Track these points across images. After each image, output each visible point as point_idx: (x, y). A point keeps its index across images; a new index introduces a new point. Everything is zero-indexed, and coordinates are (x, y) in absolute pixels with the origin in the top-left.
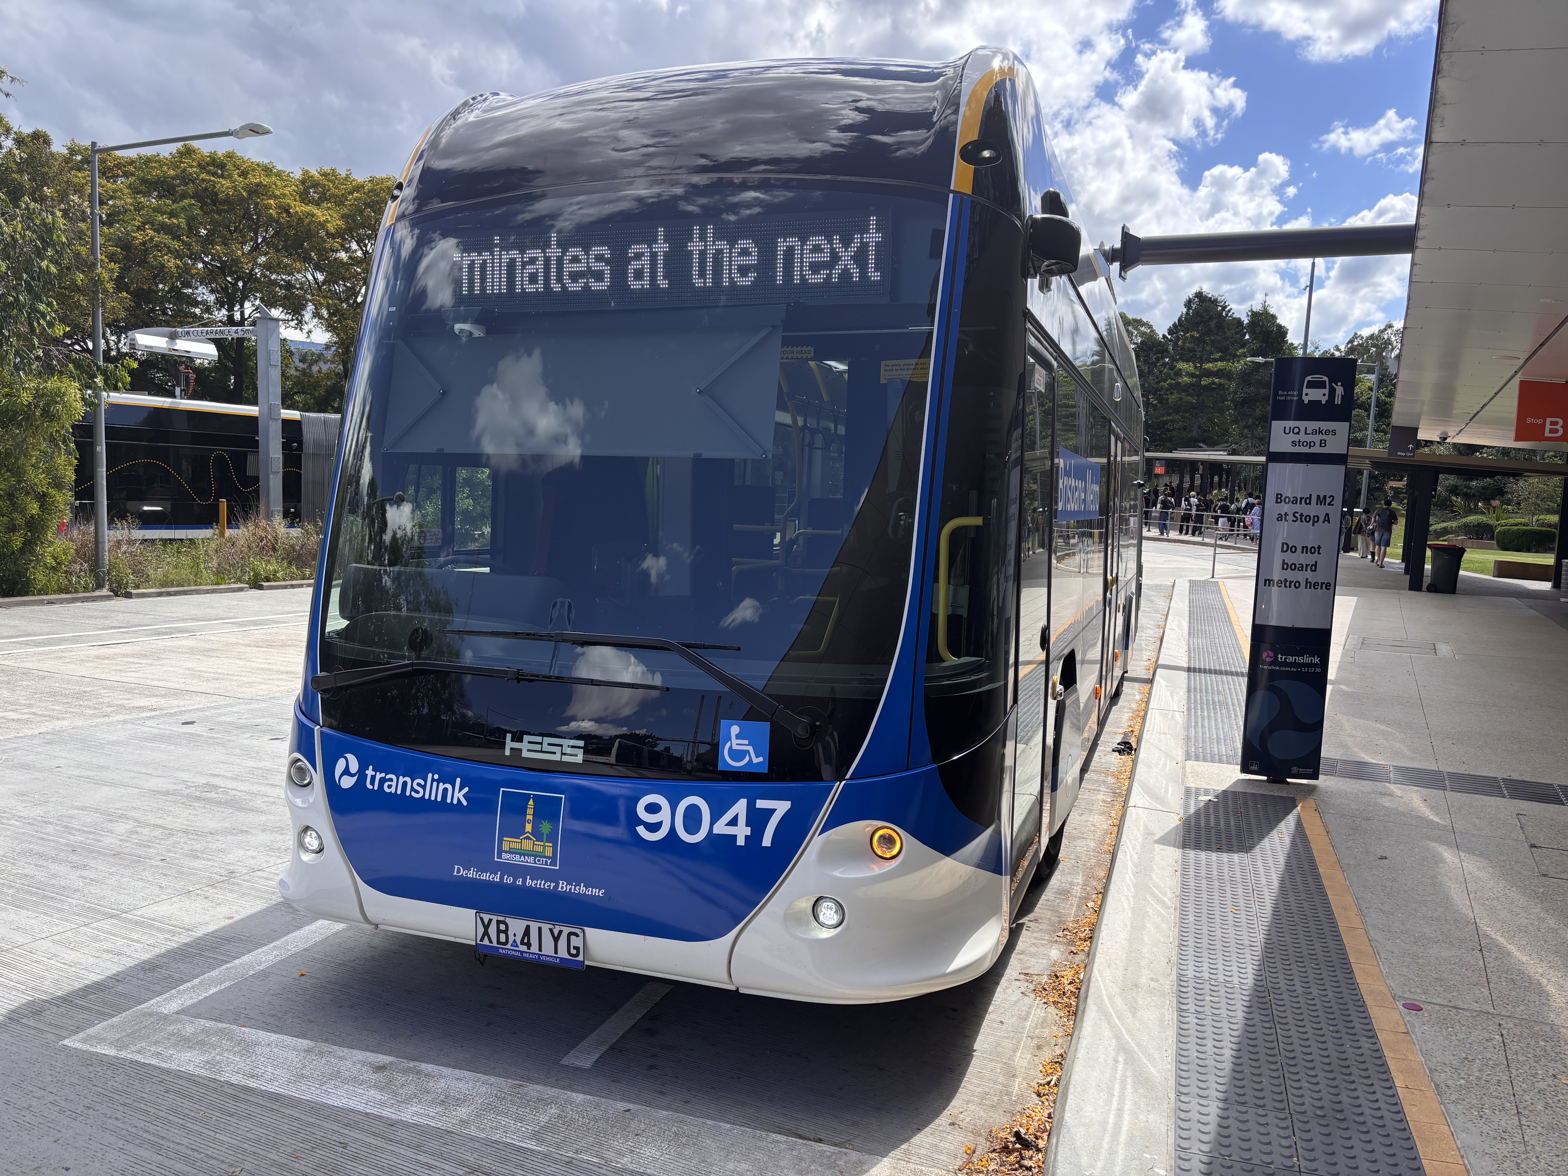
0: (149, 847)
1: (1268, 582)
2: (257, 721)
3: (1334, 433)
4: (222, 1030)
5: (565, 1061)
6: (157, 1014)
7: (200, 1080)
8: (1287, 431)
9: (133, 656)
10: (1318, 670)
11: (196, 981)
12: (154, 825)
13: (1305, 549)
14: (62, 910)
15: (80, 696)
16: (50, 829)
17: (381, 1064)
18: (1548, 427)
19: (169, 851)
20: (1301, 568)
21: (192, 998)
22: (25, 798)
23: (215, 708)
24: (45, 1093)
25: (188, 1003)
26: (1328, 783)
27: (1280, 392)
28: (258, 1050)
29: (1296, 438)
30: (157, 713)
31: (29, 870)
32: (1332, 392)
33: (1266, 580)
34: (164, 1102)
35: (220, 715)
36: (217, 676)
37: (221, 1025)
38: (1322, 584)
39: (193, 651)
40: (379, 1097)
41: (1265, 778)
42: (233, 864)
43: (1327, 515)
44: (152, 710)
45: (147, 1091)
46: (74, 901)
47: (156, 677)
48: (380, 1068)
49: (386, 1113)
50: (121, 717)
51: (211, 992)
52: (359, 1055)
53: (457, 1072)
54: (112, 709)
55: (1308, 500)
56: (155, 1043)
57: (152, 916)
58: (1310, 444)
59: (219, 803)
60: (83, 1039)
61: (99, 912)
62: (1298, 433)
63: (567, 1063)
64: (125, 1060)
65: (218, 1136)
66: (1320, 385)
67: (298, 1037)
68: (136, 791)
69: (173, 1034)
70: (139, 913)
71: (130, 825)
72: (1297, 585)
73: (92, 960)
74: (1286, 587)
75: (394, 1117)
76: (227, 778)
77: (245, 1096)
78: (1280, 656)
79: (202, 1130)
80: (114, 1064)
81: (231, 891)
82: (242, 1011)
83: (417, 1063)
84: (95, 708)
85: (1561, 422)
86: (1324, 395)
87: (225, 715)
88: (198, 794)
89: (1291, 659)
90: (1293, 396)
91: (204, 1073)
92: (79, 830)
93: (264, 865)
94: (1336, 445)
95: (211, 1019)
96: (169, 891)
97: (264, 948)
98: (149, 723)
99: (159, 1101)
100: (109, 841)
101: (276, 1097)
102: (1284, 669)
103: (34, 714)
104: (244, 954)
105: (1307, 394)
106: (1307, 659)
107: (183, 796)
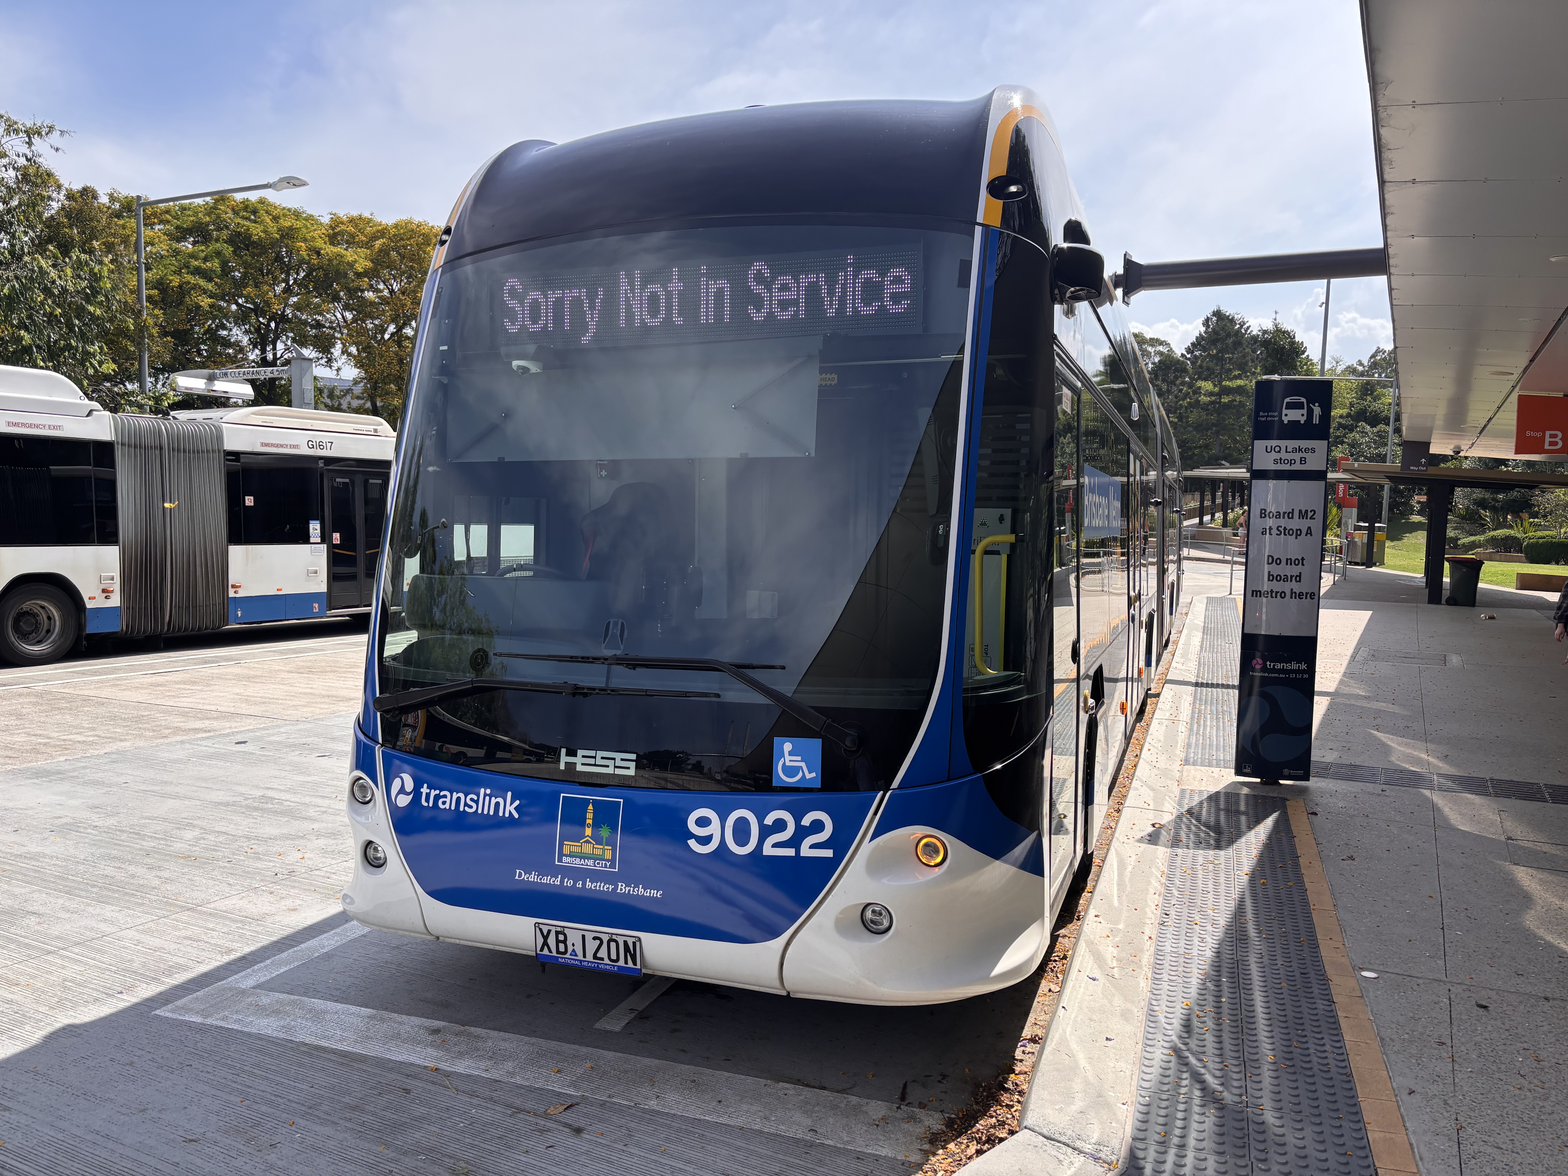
0: (216, 850)
1: (1257, 593)
2: (304, 740)
3: (1313, 450)
4: (294, 1002)
5: (597, 1026)
6: (236, 989)
7: (279, 1041)
8: (1269, 450)
9: (184, 683)
10: (1306, 676)
11: (268, 962)
12: (218, 832)
13: (1289, 561)
14: (143, 904)
15: (139, 719)
16: (124, 836)
17: (435, 1028)
18: (1548, 440)
19: (234, 854)
20: (1286, 579)
21: (265, 976)
22: (99, 810)
23: (264, 729)
24: (143, 1053)
25: (263, 979)
26: (1319, 784)
27: (1261, 414)
28: (328, 1017)
29: (1277, 456)
30: (212, 734)
31: (110, 871)
32: (1310, 412)
33: (1253, 591)
34: (247, 1059)
35: (269, 735)
36: (264, 700)
37: (292, 997)
38: (1307, 594)
39: (239, 678)
40: (436, 1054)
41: (1258, 780)
42: (293, 864)
43: (1309, 528)
44: (206, 731)
45: (232, 1050)
46: (152, 897)
47: (207, 701)
48: (436, 1031)
49: (443, 1066)
50: (179, 738)
51: (282, 971)
52: (416, 1020)
53: (502, 1034)
54: (170, 731)
55: (1290, 515)
56: (237, 1012)
57: (224, 908)
58: (1291, 462)
59: (276, 813)
60: (172, 1009)
61: (177, 906)
62: (1279, 452)
63: (599, 1027)
64: (212, 1026)
65: (297, 1084)
66: (1299, 406)
67: (361, 1006)
68: (198, 803)
69: (251, 1005)
70: (212, 906)
71: (197, 833)
72: (1283, 595)
73: (173, 946)
74: (1272, 597)
75: (449, 1069)
76: (281, 791)
77: (319, 1054)
78: (1268, 663)
79: (283, 1080)
80: (202, 1029)
81: (294, 887)
82: (311, 985)
83: (467, 1027)
84: (154, 730)
85: (1560, 435)
86: (1303, 415)
87: (273, 735)
88: (255, 804)
89: (1279, 666)
90: (1274, 417)
91: (282, 1035)
92: (151, 837)
93: (321, 865)
94: (1315, 463)
95: (284, 992)
96: (238, 887)
97: (325, 935)
98: (204, 743)
99: (244, 1058)
100: (178, 846)
101: (344, 1054)
102: (1273, 675)
103: (99, 736)
104: (309, 940)
105: (1286, 415)
106: (1294, 666)
107: (241, 806)
